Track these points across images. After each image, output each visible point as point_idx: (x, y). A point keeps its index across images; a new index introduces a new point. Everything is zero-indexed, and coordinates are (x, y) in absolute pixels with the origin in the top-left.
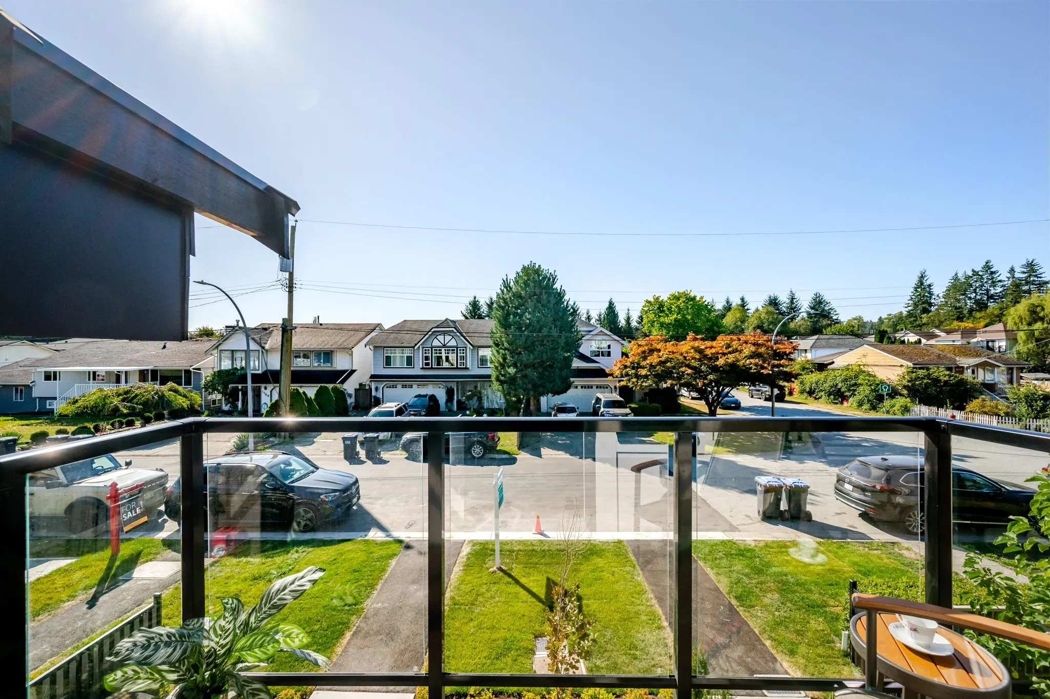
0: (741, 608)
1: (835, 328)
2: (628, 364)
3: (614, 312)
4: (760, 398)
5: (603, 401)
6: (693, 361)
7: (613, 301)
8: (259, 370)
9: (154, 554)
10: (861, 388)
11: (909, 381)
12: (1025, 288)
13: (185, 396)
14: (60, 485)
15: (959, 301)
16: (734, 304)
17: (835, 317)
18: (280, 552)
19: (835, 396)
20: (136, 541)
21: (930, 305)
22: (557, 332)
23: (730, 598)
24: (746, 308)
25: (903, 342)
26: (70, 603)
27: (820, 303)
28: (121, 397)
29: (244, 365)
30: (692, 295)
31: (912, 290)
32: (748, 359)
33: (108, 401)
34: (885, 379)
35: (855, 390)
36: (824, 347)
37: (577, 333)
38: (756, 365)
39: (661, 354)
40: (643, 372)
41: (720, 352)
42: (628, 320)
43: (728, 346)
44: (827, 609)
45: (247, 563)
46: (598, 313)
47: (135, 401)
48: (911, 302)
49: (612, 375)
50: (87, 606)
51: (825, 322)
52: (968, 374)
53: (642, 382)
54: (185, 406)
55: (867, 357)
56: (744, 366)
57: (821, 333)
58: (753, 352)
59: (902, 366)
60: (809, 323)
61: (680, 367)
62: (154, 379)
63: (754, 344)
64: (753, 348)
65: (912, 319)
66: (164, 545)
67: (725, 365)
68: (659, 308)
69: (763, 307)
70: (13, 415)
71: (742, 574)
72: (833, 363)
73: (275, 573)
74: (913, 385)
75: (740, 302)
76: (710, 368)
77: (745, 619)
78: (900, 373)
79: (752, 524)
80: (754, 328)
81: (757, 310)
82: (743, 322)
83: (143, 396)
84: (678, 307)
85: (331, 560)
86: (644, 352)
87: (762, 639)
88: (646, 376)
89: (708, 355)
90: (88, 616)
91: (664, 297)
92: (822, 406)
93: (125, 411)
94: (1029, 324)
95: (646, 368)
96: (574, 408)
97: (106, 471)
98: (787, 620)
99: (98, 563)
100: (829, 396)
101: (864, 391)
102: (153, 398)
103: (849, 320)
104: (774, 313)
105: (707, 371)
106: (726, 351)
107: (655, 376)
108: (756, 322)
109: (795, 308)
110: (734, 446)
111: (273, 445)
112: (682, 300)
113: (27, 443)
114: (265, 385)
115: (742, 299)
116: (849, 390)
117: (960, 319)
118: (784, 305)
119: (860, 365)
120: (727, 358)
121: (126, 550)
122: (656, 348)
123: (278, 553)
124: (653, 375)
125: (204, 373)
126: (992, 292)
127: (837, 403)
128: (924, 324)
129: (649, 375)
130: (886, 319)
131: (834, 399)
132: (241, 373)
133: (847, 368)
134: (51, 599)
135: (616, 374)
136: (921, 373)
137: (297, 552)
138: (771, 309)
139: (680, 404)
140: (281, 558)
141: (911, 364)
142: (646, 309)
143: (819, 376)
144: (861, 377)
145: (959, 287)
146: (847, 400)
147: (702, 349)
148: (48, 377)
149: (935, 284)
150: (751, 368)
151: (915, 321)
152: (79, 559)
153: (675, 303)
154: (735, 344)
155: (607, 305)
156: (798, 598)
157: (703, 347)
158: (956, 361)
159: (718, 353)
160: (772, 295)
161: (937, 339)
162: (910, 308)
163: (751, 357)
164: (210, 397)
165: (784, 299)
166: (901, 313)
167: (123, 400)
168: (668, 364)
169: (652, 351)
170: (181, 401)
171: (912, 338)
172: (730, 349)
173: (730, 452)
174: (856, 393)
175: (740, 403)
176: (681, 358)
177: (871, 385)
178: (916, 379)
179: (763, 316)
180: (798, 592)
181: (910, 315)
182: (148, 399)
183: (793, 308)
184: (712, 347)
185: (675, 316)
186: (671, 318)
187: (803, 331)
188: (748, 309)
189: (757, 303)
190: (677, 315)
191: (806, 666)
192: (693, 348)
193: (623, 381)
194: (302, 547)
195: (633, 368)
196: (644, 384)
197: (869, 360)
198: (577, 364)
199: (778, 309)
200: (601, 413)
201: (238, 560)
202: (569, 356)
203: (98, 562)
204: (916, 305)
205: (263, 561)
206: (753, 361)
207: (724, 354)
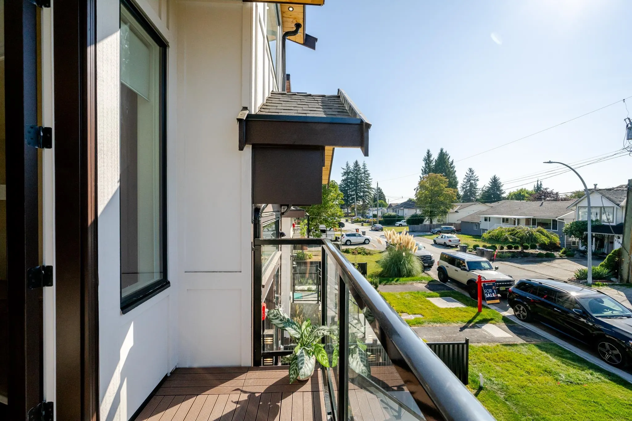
8: (613, 222)
9: (496, 321)
13: (547, 236)
14: (465, 270)
18: (576, 365)
20: (491, 310)
26: (455, 324)
28: (510, 233)
29: (598, 218)
33: (503, 234)
45: (547, 357)
47: (516, 235)
50: (460, 329)
54: (546, 242)
62: (534, 224)
66: (503, 319)
70: (473, 236)
73: (564, 377)
83: (521, 233)
85: (626, 402)
90: (458, 334)
93: (511, 240)
97: (485, 269)
99: (472, 313)
102: (526, 235)
111: (613, 285)
113: (472, 249)
114: (618, 235)
121: (485, 313)
123: (574, 365)
125: (566, 222)
132: (595, 224)
134: (450, 318)
137: (591, 374)
140: (575, 371)
148: (486, 220)
152: (467, 307)
164: (570, 239)
167: (511, 234)
170: (543, 239)
182: (523, 235)
194: (599, 373)
201: (541, 352)
203: (472, 311)
205: (559, 363)
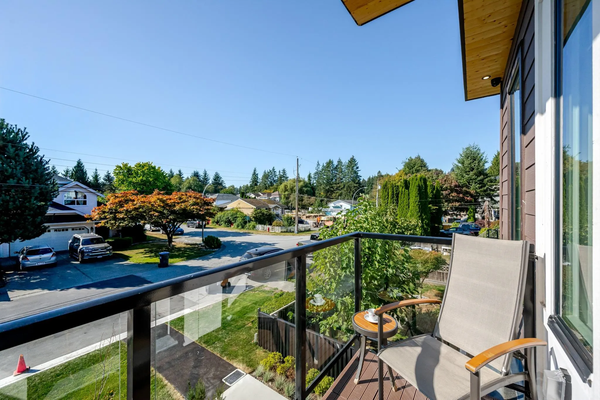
0: (209, 347)
1: (224, 190)
2: (107, 210)
3: (82, 170)
4: (193, 227)
5: (81, 241)
6: (159, 208)
7: (82, 161)
10: (238, 219)
11: (255, 215)
12: (283, 179)
15: (266, 181)
16: (175, 174)
17: (224, 185)
19: (228, 223)
21: (257, 182)
22: (29, 183)
23: (201, 344)
24: (182, 176)
25: (250, 198)
27: (218, 177)
30: (153, 165)
31: (252, 175)
32: (192, 206)
34: (247, 214)
35: (236, 220)
36: (221, 199)
37: (54, 185)
38: (197, 209)
39: (135, 203)
40: (121, 216)
41: (176, 202)
42: (96, 177)
43: (180, 199)
44: (246, 327)
46: (65, 170)
48: (251, 180)
49: (91, 219)
51: (220, 187)
52: (272, 211)
53: (120, 223)
55: (240, 204)
56: (190, 210)
57: (219, 192)
58: (194, 202)
59: (252, 208)
60: (213, 187)
61: (150, 212)
63: (195, 198)
64: (194, 200)
65: (252, 188)
67: (180, 210)
68: (128, 171)
69: (191, 177)
71: (205, 328)
72: (226, 207)
74: (256, 216)
75: (178, 173)
76: (169, 212)
77: (212, 352)
78: (252, 211)
79: (204, 298)
80: (187, 188)
81: (188, 178)
82: (180, 184)
84: (143, 172)
86: (120, 202)
87: (222, 358)
88: (123, 219)
89: (169, 204)
91: (132, 165)
92: (223, 228)
94: (284, 192)
95: (122, 213)
96: (49, 249)
98: (231, 341)
100: (225, 223)
101: (239, 220)
103: (229, 187)
104: (197, 181)
105: (168, 213)
106: (179, 201)
107: (130, 218)
108: (187, 185)
109: (207, 179)
110: (185, 256)
112: (146, 168)
115: (180, 171)
116: (234, 220)
117: (266, 188)
118: (202, 177)
119: (237, 208)
120: (181, 206)
122: (131, 199)
124: (129, 217)
126: (275, 179)
127: (228, 227)
128: (256, 190)
129: (126, 218)
130: (242, 187)
131: (228, 225)
133: (233, 209)
135: (95, 218)
136: (259, 211)
138: (195, 178)
139: (146, 236)
141: (255, 207)
142: (117, 171)
143: (221, 214)
144: (238, 213)
145: (266, 176)
146: (233, 225)
147: (165, 200)
149: (259, 174)
150: (194, 211)
151: (253, 189)
153: (141, 169)
154: (184, 197)
155: (76, 164)
156: (233, 327)
157: (165, 199)
158: (268, 206)
159: (175, 202)
160: (196, 171)
161: (260, 197)
162: (251, 183)
163: (193, 205)
165: (201, 173)
166: (247, 185)
168: (141, 210)
169: (127, 201)
171: (253, 196)
172: (182, 200)
173: (183, 260)
174: (236, 221)
175: (183, 231)
176: (150, 205)
177: (242, 217)
178: (257, 214)
179: (191, 182)
180: (232, 325)
181: (251, 186)
183: (206, 179)
184: (170, 199)
185: (141, 178)
186: (138, 179)
187: (210, 191)
188: (183, 177)
189: (187, 175)
190: (143, 177)
191: (243, 359)
192: (158, 199)
193: (100, 223)
195: (111, 213)
196: (121, 224)
197: (241, 206)
198: (51, 211)
199: (198, 179)
200: (80, 250)
202: (43, 205)
204: (253, 182)
206: (195, 207)
207: (178, 203)
